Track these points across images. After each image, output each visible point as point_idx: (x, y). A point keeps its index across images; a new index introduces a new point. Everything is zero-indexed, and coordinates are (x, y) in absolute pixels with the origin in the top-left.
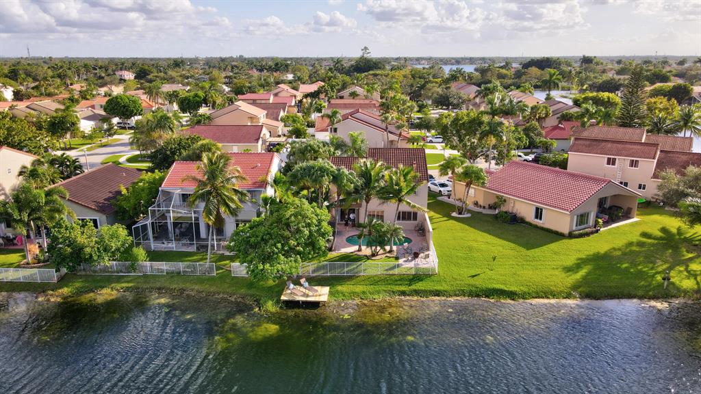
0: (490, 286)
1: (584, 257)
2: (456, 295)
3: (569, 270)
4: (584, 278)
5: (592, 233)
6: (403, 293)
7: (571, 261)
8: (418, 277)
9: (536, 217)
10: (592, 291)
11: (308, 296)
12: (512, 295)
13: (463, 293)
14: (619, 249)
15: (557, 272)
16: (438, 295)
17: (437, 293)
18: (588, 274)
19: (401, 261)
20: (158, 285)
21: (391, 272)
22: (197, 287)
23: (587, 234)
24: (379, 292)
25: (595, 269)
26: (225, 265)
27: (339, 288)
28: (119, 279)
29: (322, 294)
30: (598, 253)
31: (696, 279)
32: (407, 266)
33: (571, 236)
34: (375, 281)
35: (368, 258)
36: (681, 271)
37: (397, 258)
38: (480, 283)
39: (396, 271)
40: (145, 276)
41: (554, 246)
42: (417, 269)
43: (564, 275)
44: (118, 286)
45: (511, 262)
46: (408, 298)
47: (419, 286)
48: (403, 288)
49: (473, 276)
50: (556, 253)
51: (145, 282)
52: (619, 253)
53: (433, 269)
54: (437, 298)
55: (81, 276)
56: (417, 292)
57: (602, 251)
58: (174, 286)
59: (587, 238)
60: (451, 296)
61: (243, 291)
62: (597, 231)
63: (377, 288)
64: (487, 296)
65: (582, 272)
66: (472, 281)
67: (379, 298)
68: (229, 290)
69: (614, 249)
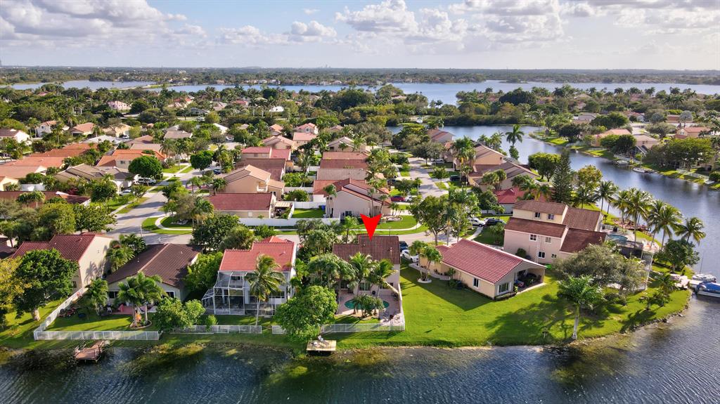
0: (437, 339)
1: (501, 316)
2: (416, 345)
3: (489, 326)
4: (497, 332)
5: (510, 296)
6: (383, 344)
7: (491, 318)
8: (392, 333)
9: (475, 285)
10: (500, 341)
11: (323, 347)
12: (450, 344)
13: (420, 344)
14: (525, 310)
15: (481, 328)
16: (405, 345)
17: (404, 344)
18: (500, 328)
19: (382, 321)
20: (225, 341)
21: (375, 330)
22: (251, 342)
23: (507, 298)
24: (367, 344)
25: (505, 325)
26: (267, 326)
27: (343, 341)
28: (199, 337)
29: (332, 346)
30: (510, 313)
31: (565, 331)
32: (386, 325)
33: (496, 299)
34: (365, 336)
35: (360, 319)
36: (558, 326)
37: (379, 319)
38: (431, 336)
39: (378, 329)
40: (215, 334)
41: (483, 308)
42: (392, 327)
43: (485, 329)
44: (200, 342)
45: (453, 321)
46: (386, 347)
47: (393, 339)
48: (382, 341)
49: (428, 332)
50: (483, 313)
51: (217, 339)
52: (523, 313)
53: (402, 327)
54: (404, 347)
55: (174, 335)
56: (391, 344)
57: (513, 311)
58: (236, 341)
59: (506, 301)
60: (412, 345)
61: (281, 344)
62: (514, 295)
63: (366, 341)
64: (435, 346)
65: (497, 328)
66: (426, 335)
67: (367, 348)
68: (273, 344)
69: (522, 310)
